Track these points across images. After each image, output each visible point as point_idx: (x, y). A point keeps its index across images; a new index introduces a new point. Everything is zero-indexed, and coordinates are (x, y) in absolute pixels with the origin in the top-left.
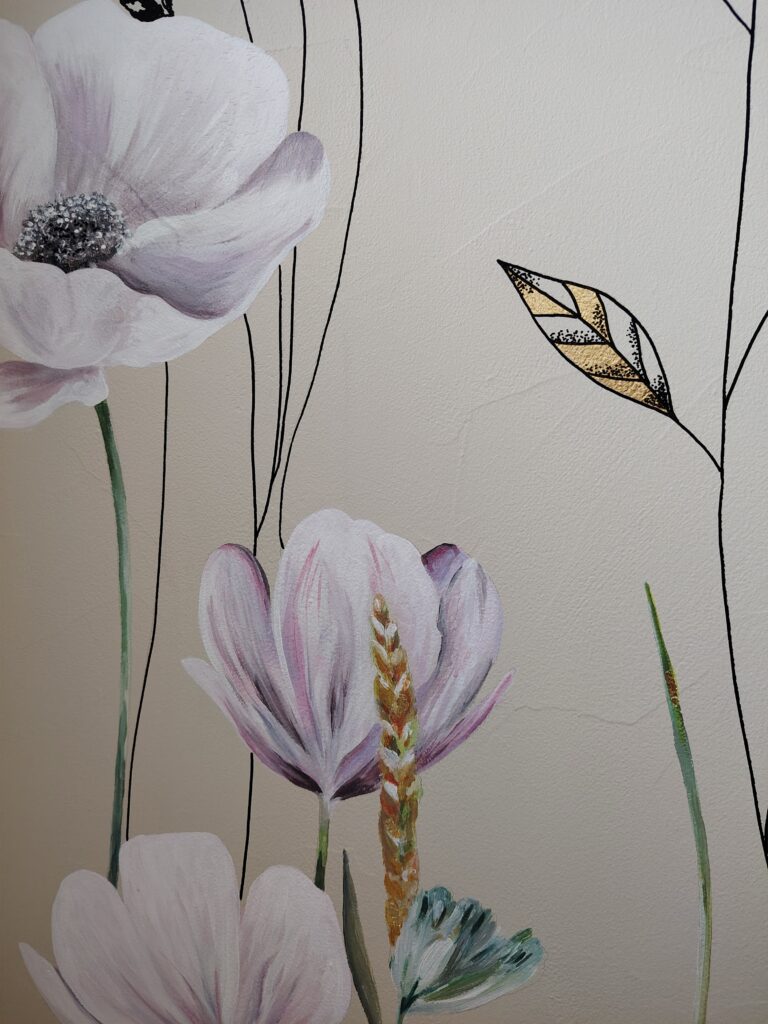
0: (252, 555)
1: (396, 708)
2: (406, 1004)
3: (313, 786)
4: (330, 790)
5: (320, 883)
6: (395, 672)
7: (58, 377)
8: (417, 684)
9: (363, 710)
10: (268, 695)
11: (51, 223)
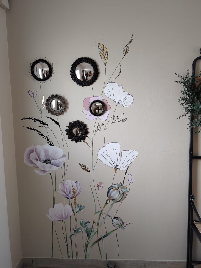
0: (63, 183)
1: (74, 193)
2: (77, 213)
3: (69, 199)
4: (70, 199)
5: (70, 205)
6: (74, 190)
7: (46, 171)
8: (75, 191)
9: (72, 193)
10: (65, 193)
11: (45, 160)
